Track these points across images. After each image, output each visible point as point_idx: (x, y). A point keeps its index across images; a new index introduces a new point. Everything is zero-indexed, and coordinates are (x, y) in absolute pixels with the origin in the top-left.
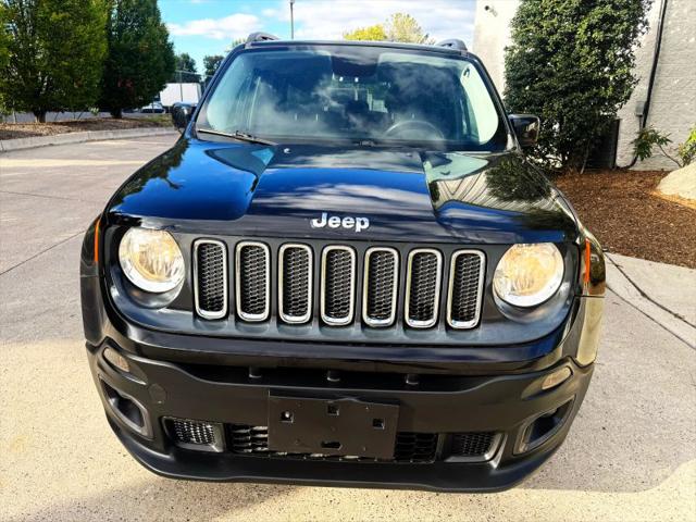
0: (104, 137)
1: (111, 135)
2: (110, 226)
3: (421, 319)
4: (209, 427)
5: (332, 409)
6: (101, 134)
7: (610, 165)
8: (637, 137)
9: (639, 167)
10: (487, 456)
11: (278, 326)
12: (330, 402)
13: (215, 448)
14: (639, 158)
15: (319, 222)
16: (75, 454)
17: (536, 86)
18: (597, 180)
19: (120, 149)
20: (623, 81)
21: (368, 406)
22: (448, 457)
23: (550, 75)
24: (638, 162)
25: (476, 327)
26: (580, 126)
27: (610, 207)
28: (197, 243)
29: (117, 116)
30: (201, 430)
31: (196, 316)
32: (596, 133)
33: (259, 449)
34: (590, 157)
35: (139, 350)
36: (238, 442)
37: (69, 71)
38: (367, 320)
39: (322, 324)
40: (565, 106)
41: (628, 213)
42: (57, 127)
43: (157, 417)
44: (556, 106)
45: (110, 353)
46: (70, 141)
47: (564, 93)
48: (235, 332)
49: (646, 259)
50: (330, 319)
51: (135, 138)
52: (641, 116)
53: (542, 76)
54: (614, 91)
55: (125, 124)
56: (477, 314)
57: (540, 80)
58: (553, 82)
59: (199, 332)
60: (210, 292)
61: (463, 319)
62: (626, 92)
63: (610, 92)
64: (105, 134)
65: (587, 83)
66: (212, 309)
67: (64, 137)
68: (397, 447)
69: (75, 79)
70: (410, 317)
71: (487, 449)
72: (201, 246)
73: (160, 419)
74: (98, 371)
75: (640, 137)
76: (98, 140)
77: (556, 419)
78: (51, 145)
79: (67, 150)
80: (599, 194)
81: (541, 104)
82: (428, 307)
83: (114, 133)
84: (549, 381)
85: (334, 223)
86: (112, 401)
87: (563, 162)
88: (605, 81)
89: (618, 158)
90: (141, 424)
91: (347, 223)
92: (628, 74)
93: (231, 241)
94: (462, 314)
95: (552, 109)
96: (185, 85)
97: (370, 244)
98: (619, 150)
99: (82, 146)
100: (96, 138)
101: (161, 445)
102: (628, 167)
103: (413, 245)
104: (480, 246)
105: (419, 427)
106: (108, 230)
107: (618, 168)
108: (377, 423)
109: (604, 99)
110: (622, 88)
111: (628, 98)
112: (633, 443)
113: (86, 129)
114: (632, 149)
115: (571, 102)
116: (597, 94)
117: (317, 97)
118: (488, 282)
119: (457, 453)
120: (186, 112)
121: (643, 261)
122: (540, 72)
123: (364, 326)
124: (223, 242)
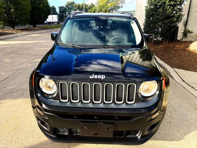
0: (31, 33)
1: (33, 33)
2: (37, 77)
3: (119, 101)
4: (65, 129)
5: (96, 126)
6: (30, 32)
7: (176, 40)
8: (183, 31)
9: (184, 40)
10: (137, 135)
11: (82, 104)
12: (96, 124)
13: (66, 134)
14: (184, 37)
15: (92, 77)
16: (30, 132)
17: (154, 18)
18: (171, 45)
19: (36, 37)
20: (179, 16)
21: (105, 125)
22: (127, 136)
23: (158, 15)
24: (184, 38)
25: (134, 103)
26: (167, 30)
27: (175, 54)
28: (60, 83)
29: (35, 26)
30: (63, 129)
31: (60, 101)
32: (171, 31)
33: (78, 134)
34: (169, 38)
35: (46, 110)
36: (72, 133)
37: (21, 15)
38: (105, 102)
39: (93, 103)
40: (162, 24)
41: (180, 55)
42: (18, 31)
43: (51, 127)
44: (160, 24)
45: (38, 110)
46: (22, 35)
47: (162, 20)
48: (71, 106)
49: (185, 70)
50: (95, 102)
51: (40, 33)
52: (185, 25)
53: (156, 15)
54: (177, 19)
55: (37, 29)
56: (134, 100)
57: (155, 16)
58: (159, 17)
59: (61, 105)
60: (64, 95)
61: (130, 101)
62: (180, 19)
63: (175, 20)
64: (31, 32)
65: (169, 17)
66: (64, 99)
67: (20, 34)
68: (113, 134)
69: (22, 16)
70: (116, 101)
71: (137, 133)
72: (61, 84)
73: (52, 127)
74: (36, 114)
75: (184, 31)
76: (30, 34)
77: (156, 125)
78: (17, 36)
79: (21, 38)
80: (172, 49)
81: (156, 23)
82: (121, 98)
83: (34, 32)
84: (154, 117)
85: (96, 77)
86: (40, 121)
87: (162, 39)
88: (174, 16)
89: (178, 37)
90: (47, 128)
91: (99, 77)
92: (181, 14)
93: (69, 82)
94: (130, 100)
95: (158, 24)
96: (53, 15)
97: (105, 82)
98: (178, 35)
99: (26, 36)
100: (29, 34)
101: (52, 133)
102: (181, 40)
103: (117, 82)
104: (135, 82)
105: (119, 129)
106: (36, 78)
107: (178, 40)
108: (108, 129)
109: (174, 22)
110: (179, 18)
111: (181, 20)
112: (178, 126)
113: (26, 31)
114: (182, 35)
115: (164, 22)
116: (172, 20)
117: (91, 26)
118: (137, 92)
119: (130, 134)
120: (55, 36)
121: (183, 70)
122: (155, 14)
123: (104, 103)
124: (67, 82)
